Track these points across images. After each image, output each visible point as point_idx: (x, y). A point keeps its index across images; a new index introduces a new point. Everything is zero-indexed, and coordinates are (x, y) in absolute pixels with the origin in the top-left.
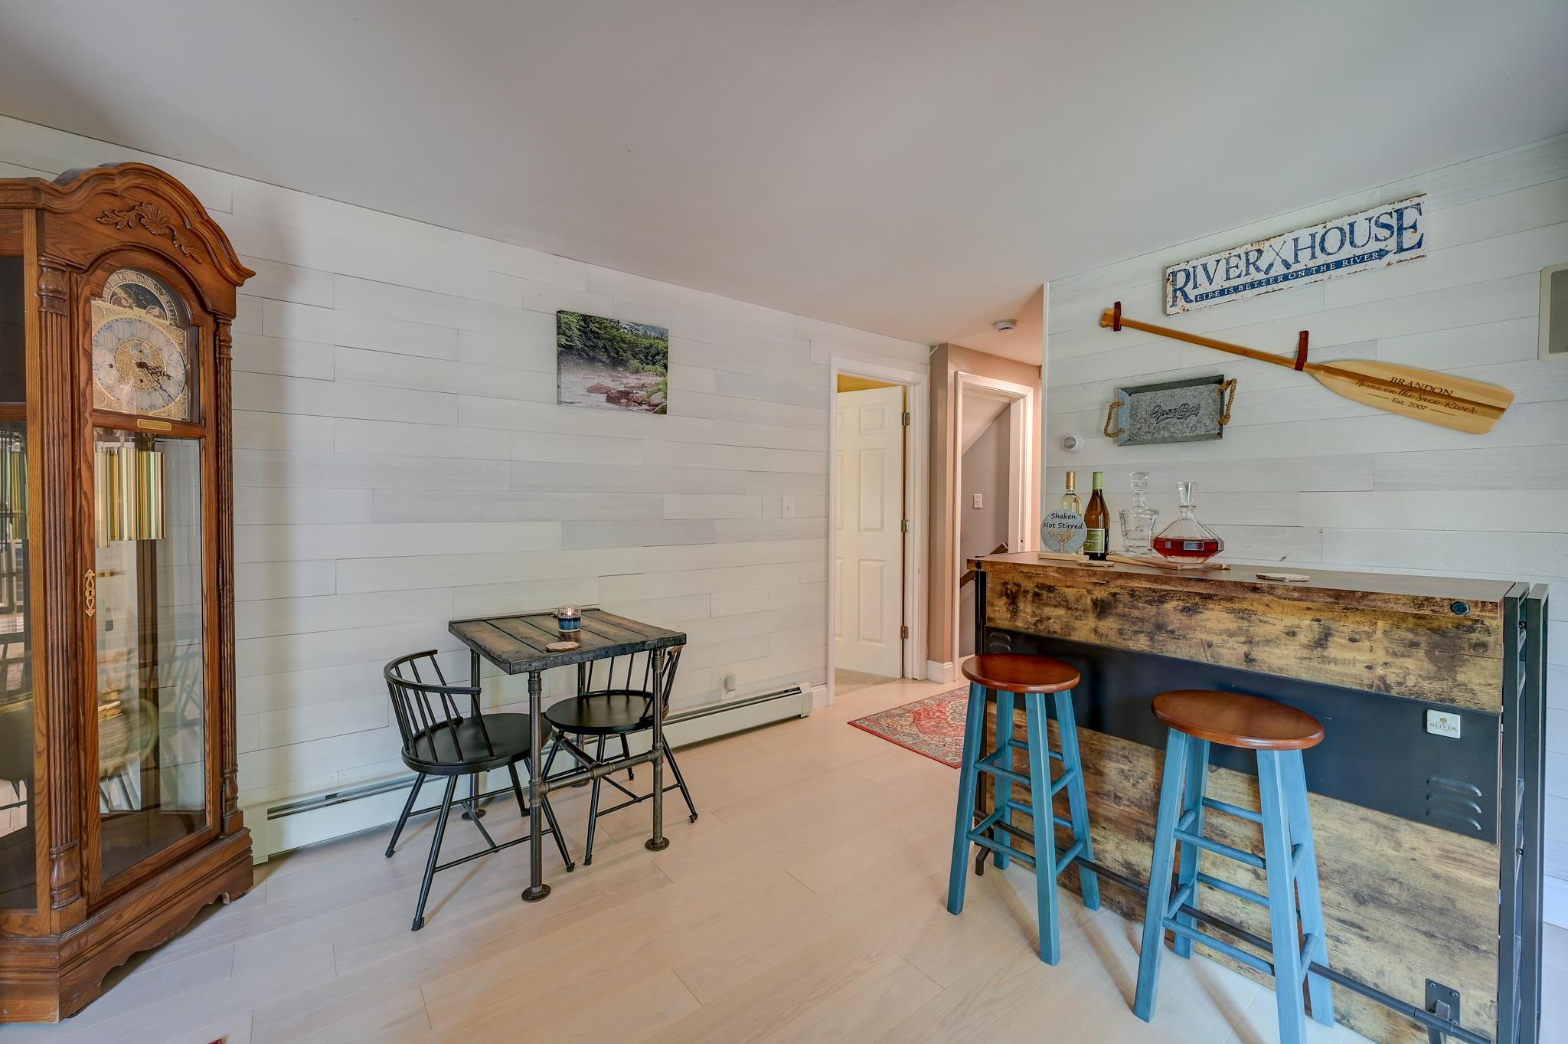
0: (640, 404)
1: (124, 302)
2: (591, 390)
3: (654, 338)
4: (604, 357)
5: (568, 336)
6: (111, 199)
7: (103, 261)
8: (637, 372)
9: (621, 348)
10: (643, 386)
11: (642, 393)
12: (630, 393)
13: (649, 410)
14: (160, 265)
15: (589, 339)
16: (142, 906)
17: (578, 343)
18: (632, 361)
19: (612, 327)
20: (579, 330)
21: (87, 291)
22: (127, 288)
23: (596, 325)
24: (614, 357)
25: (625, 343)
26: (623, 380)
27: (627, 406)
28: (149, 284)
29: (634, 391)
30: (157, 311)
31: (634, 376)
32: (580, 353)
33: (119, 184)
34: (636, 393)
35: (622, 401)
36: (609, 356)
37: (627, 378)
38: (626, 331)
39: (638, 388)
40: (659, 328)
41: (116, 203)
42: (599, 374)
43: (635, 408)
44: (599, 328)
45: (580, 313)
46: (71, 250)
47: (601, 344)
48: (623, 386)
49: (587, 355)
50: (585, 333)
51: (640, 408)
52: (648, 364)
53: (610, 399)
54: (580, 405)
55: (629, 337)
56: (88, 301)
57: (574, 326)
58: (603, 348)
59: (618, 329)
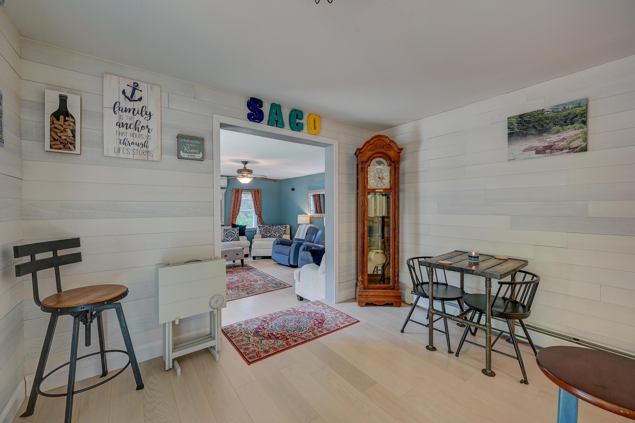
0: (562, 150)
1: (376, 165)
2: (525, 150)
3: (572, 109)
4: (534, 131)
5: (511, 128)
6: (371, 145)
7: (370, 159)
8: (558, 132)
9: (545, 123)
10: (564, 139)
11: (564, 143)
12: (553, 145)
13: (569, 152)
14: (382, 155)
15: (524, 125)
16: (374, 293)
17: (517, 130)
18: (554, 128)
19: (538, 114)
20: (517, 123)
21: (367, 166)
22: (377, 162)
23: (528, 117)
24: (540, 129)
25: (548, 119)
26: (548, 140)
27: (551, 153)
28: (381, 159)
29: (556, 144)
30: (383, 165)
31: (555, 136)
32: (518, 135)
33: (372, 142)
34: (557, 145)
35: (547, 151)
36: (537, 130)
37: (550, 138)
38: (548, 113)
39: (559, 141)
40: (577, 101)
41: (372, 146)
42: (530, 141)
43: (558, 153)
44: (530, 118)
45: (518, 115)
46: (364, 159)
47: (531, 125)
48: (547, 143)
49: (522, 134)
50: (521, 123)
51: (562, 152)
52: (567, 125)
53: (538, 152)
54: (519, 159)
55: (552, 114)
56: (367, 167)
57: (514, 123)
58: (532, 127)
59: (542, 114)
